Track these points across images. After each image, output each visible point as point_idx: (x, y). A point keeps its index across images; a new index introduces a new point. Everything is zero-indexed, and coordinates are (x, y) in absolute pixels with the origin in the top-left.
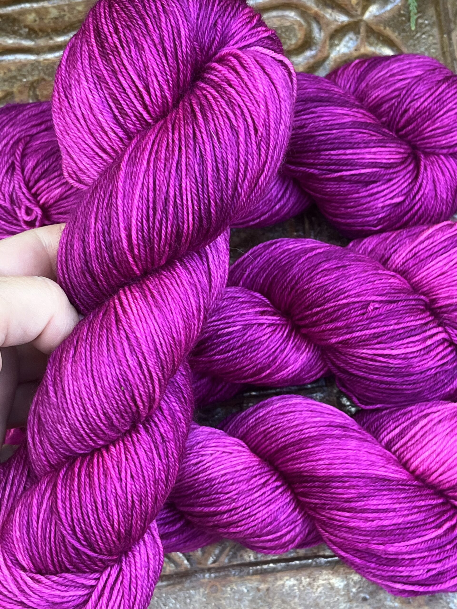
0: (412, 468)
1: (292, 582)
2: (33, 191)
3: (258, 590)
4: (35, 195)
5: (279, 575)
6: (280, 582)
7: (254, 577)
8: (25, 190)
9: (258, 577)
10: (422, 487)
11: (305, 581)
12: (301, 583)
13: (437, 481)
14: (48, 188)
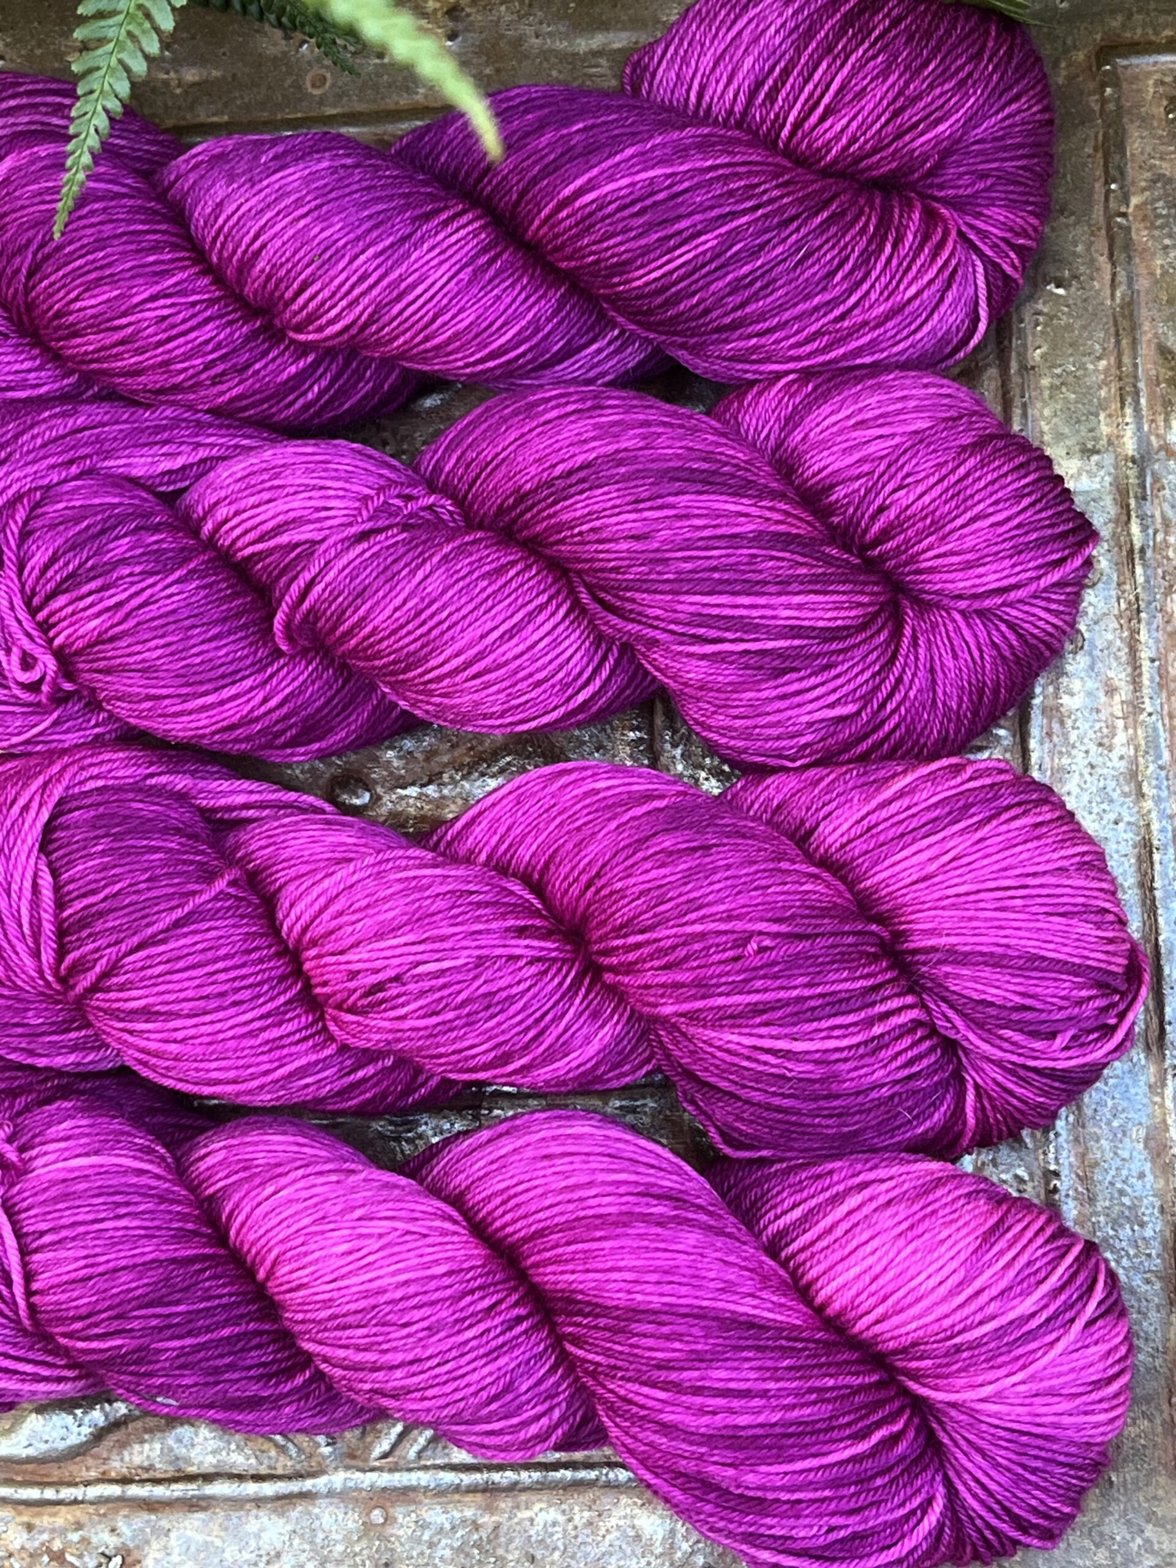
0: (819, 1300)
1: (553, 1514)
2: (41, 616)
3: (476, 1527)
4: (44, 627)
5: (523, 1497)
6: (524, 1514)
7: (469, 1498)
8: (22, 615)
9: (479, 1497)
10: (835, 1344)
11: (581, 1516)
12: (570, 1520)
13: (870, 1333)
14: (73, 614)
